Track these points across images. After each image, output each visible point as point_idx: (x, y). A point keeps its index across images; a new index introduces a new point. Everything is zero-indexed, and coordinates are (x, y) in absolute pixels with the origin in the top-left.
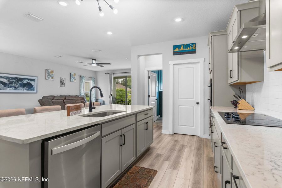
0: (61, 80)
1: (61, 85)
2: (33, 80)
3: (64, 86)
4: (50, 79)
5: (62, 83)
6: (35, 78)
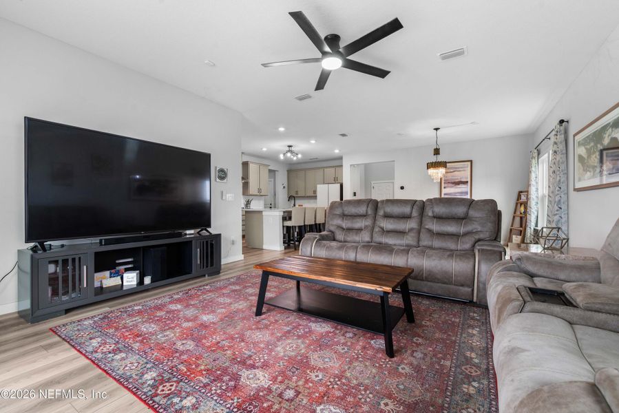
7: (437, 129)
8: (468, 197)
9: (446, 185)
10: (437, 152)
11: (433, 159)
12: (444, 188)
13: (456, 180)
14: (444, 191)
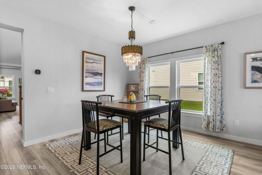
12: (86, 77)
13: (95, 72)
14: (86, 80)
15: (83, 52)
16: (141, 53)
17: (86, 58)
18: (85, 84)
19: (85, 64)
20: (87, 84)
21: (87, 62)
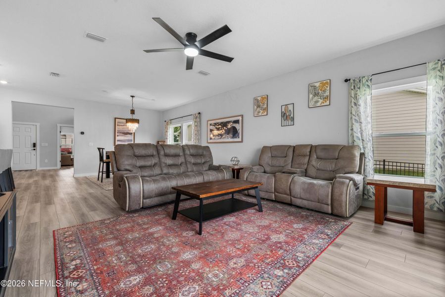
0: (283, 110)
1: (286, 123)
2: (237, 122)
3: (291, 123)
4: (260, 114)
5: (287, 117)
6: (240, 118)
7: (132, 97)
8: (133, 142)
9: (118, 134)
10: (133, 112)
11: (130, 116)
12: (118, 136)
13: (125, 132)
14: (117, 138)
15: (115, 118)
16: (139, 123)
17: (118, 122)
18: (116, 141)
19: (117, 127)
20: (118, 141)
21: (118, 125)
